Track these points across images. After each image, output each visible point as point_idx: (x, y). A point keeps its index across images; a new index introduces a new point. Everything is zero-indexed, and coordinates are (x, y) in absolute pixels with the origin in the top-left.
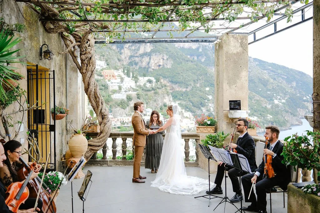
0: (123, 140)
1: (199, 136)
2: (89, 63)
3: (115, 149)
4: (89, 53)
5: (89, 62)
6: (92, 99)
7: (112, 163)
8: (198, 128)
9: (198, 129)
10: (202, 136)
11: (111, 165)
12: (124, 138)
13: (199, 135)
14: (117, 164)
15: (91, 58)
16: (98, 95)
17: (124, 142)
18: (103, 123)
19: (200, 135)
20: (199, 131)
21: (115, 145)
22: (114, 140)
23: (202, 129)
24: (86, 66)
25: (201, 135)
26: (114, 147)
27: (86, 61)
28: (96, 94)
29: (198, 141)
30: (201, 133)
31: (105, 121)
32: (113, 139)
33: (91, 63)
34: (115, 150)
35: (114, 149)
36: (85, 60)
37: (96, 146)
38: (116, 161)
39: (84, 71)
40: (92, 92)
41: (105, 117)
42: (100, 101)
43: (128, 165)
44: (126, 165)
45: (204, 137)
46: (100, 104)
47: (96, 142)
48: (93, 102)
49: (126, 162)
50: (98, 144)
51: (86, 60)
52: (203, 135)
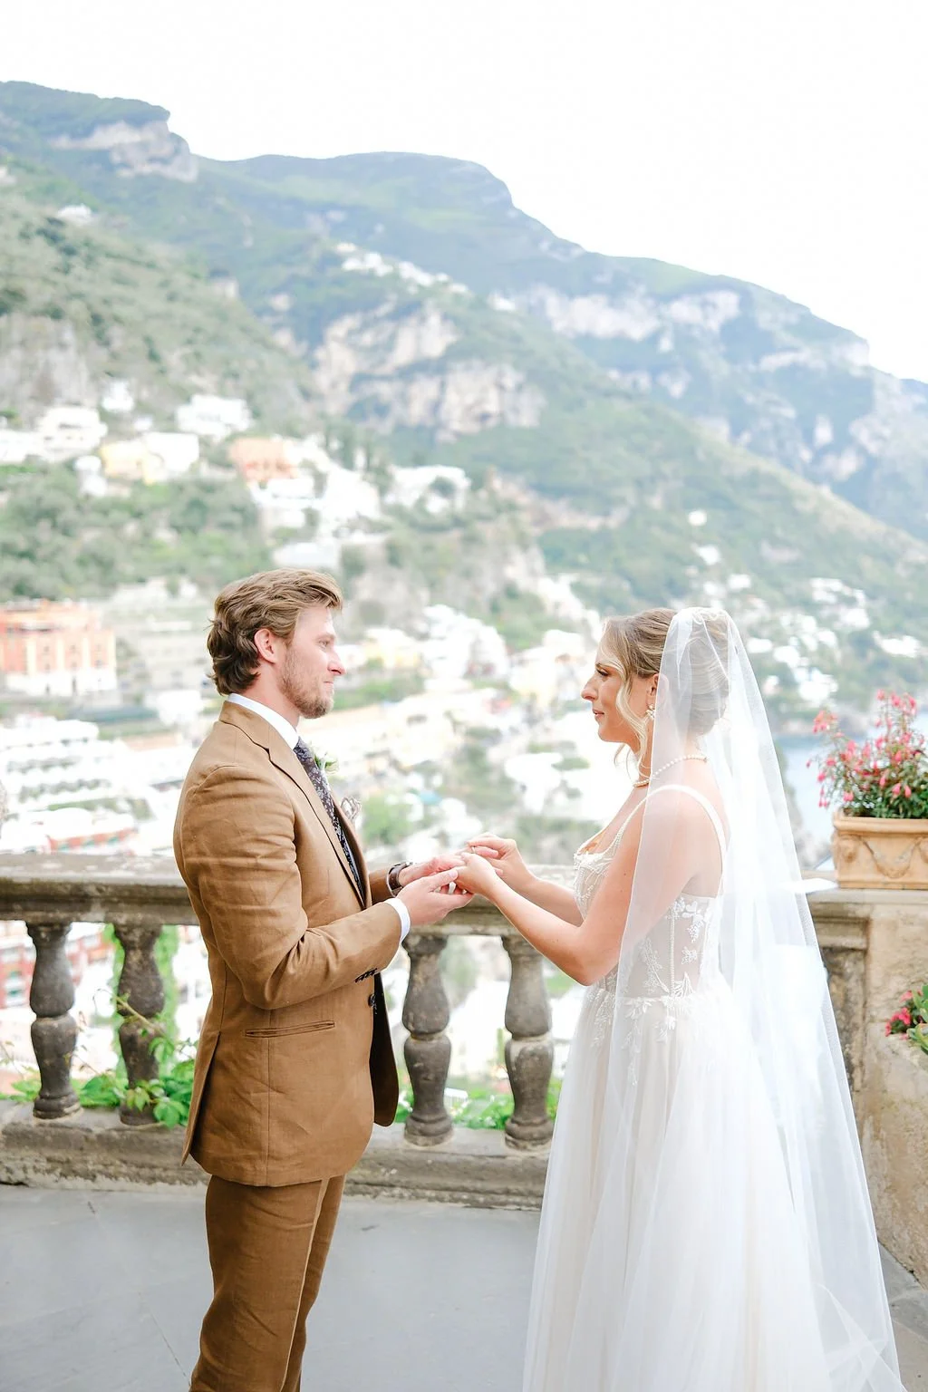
0: (127, 946)
1: (864, 924)
3: (55, 1023)
7: (29, 1156)
8: (859, 835)
9: (849, 845)
10: (893, 926)
11: (19, 1176)
12: (131, 927)
13: (861, 912)
14: (69, 1171)
17: (135, 957)
19: (880, 915)
20: (862, 870)
21: (51, 990)
22: (47, 938)
23: (890, 852)
25: (883, 907)
26: (46, 1006)
29: (848, 965)
30: (886, 886)
32: (33, 930)
34: (55, 1034)
35: (48, 1022)
38: (64, 1139)
43: (172, 1183)
44: (152, 1180)
45: (915, 929)
49: (155, 1149)
52: (912, 910)
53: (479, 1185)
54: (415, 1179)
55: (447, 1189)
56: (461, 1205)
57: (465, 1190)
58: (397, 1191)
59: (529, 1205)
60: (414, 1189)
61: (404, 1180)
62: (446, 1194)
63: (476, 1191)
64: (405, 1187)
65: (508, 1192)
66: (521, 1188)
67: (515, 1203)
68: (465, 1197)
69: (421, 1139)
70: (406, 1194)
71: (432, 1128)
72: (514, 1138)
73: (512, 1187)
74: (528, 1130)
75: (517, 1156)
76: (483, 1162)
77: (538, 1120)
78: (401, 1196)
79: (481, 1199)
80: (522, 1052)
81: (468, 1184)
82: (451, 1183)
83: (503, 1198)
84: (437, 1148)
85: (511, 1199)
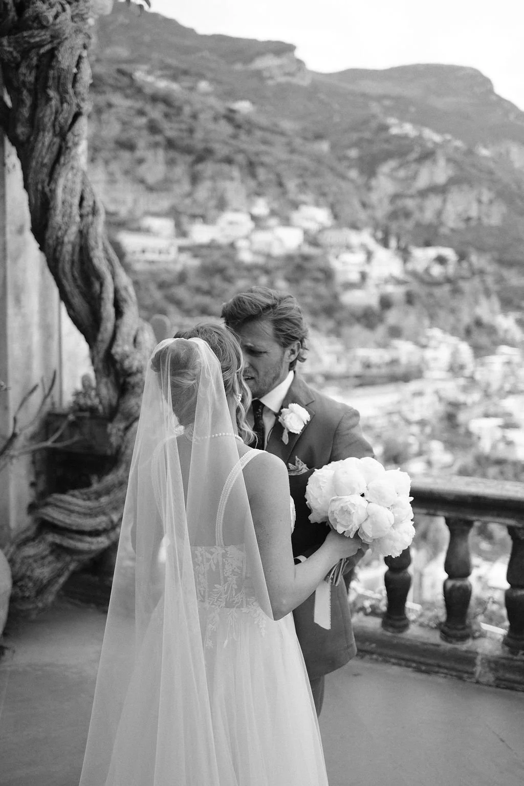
2: (45, 87)
4: (35, 25)
5: (46, 79)
6: (69, 287)
15: (52, 54)
16: (96, 261)
18: (119, 416)
24: (28, 102)
27: (23, 70)
28: (88, 255)
31: (132, 402)
33: (50, 83)
36: (18, 66)
37: (82, 533)
39: (21, 130)
40: (68, 248)
41: (133, 380)
42: (109, 295)
46: (108, 310)
47: (83, 510)
48: (77, 301)
50: (89, 523)
51: (24, 64)
53: (422, 660)
54: (385, 651)
55: (403, 659)
56: (410, 669)
57: (414, 661)
58: (375, 656)
59: (451, 675)
60: (385, 656)
61: (379, 650)
62: (403, 663)
63: (421, 663)
64: (380, 654)
65: (439, 666)
66: (447, 664)
67: (443, 673)
68: (414, 665)
69: (390, 629)
70: (380, 659)
71: (397, 623)
72: (446, 636)
73: (442, 663)
74: (454, 632)
75: (447, 646)
76: (425, 647)
77: (460, 627)
78: (377, 660)
79: (423, 668)
80: (453, 586)
81: (416, 658)
82: (407, 656)
83: (437, 669)
84: (400, 635)
85: (442, 670)
